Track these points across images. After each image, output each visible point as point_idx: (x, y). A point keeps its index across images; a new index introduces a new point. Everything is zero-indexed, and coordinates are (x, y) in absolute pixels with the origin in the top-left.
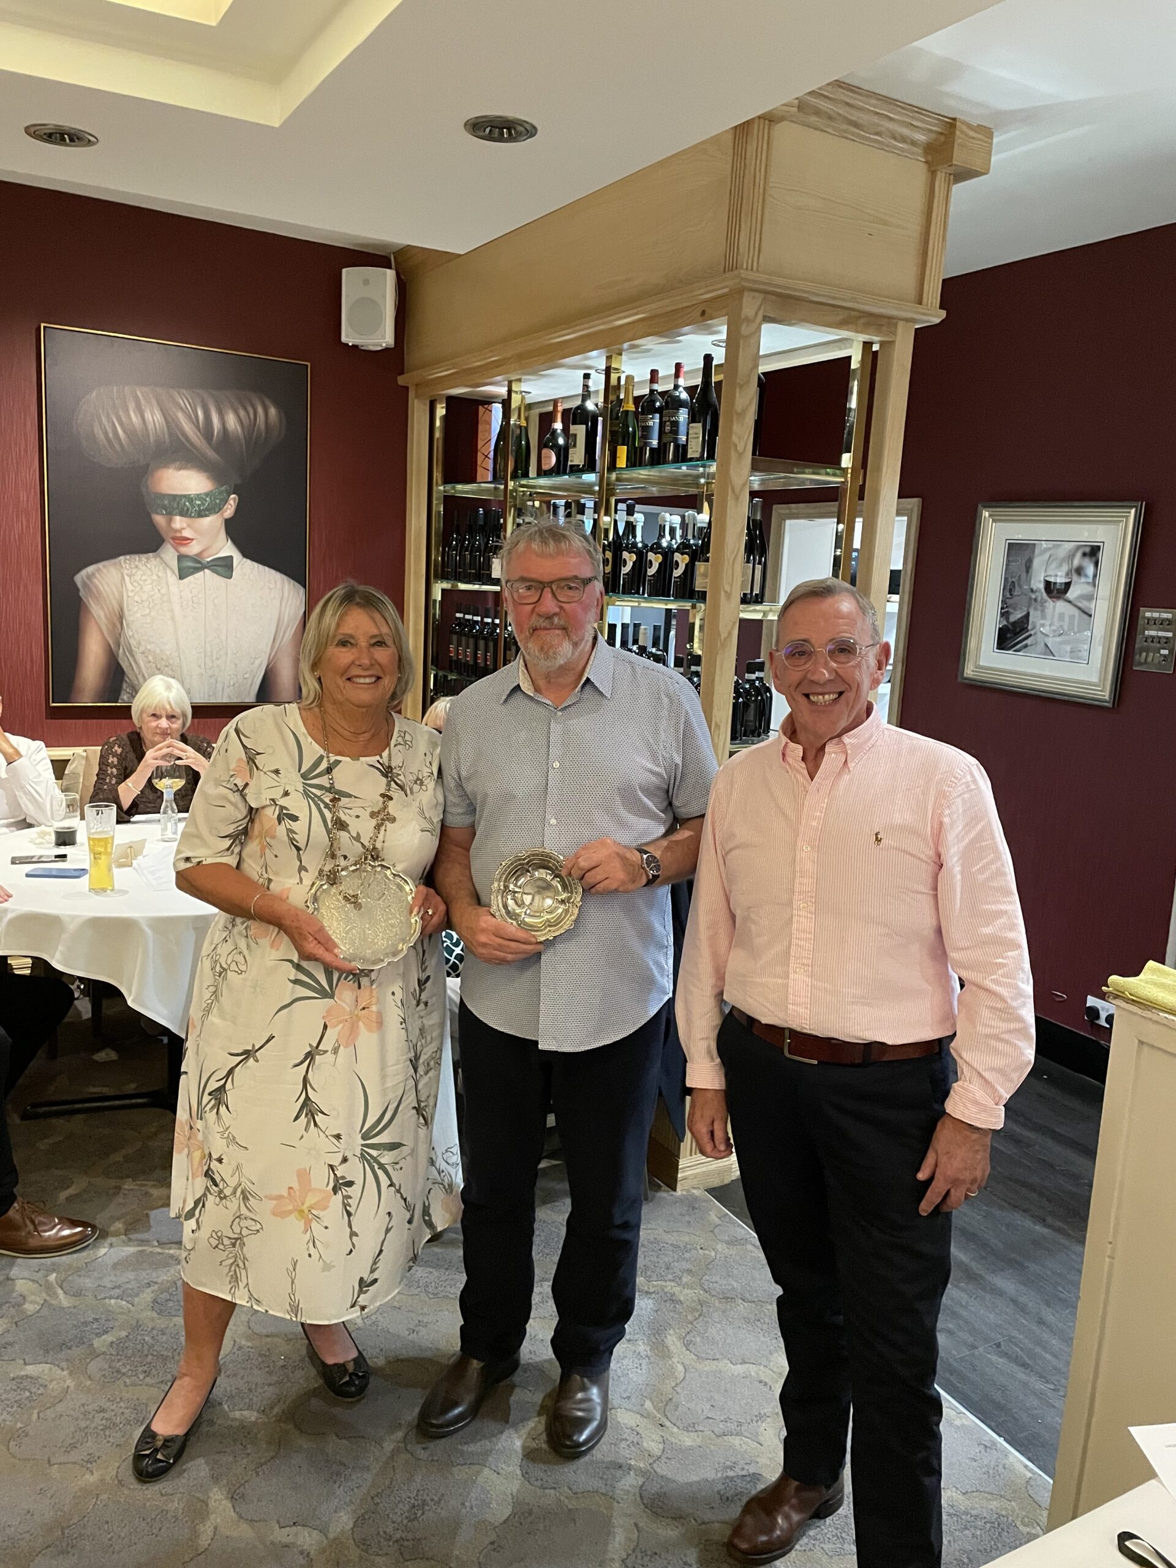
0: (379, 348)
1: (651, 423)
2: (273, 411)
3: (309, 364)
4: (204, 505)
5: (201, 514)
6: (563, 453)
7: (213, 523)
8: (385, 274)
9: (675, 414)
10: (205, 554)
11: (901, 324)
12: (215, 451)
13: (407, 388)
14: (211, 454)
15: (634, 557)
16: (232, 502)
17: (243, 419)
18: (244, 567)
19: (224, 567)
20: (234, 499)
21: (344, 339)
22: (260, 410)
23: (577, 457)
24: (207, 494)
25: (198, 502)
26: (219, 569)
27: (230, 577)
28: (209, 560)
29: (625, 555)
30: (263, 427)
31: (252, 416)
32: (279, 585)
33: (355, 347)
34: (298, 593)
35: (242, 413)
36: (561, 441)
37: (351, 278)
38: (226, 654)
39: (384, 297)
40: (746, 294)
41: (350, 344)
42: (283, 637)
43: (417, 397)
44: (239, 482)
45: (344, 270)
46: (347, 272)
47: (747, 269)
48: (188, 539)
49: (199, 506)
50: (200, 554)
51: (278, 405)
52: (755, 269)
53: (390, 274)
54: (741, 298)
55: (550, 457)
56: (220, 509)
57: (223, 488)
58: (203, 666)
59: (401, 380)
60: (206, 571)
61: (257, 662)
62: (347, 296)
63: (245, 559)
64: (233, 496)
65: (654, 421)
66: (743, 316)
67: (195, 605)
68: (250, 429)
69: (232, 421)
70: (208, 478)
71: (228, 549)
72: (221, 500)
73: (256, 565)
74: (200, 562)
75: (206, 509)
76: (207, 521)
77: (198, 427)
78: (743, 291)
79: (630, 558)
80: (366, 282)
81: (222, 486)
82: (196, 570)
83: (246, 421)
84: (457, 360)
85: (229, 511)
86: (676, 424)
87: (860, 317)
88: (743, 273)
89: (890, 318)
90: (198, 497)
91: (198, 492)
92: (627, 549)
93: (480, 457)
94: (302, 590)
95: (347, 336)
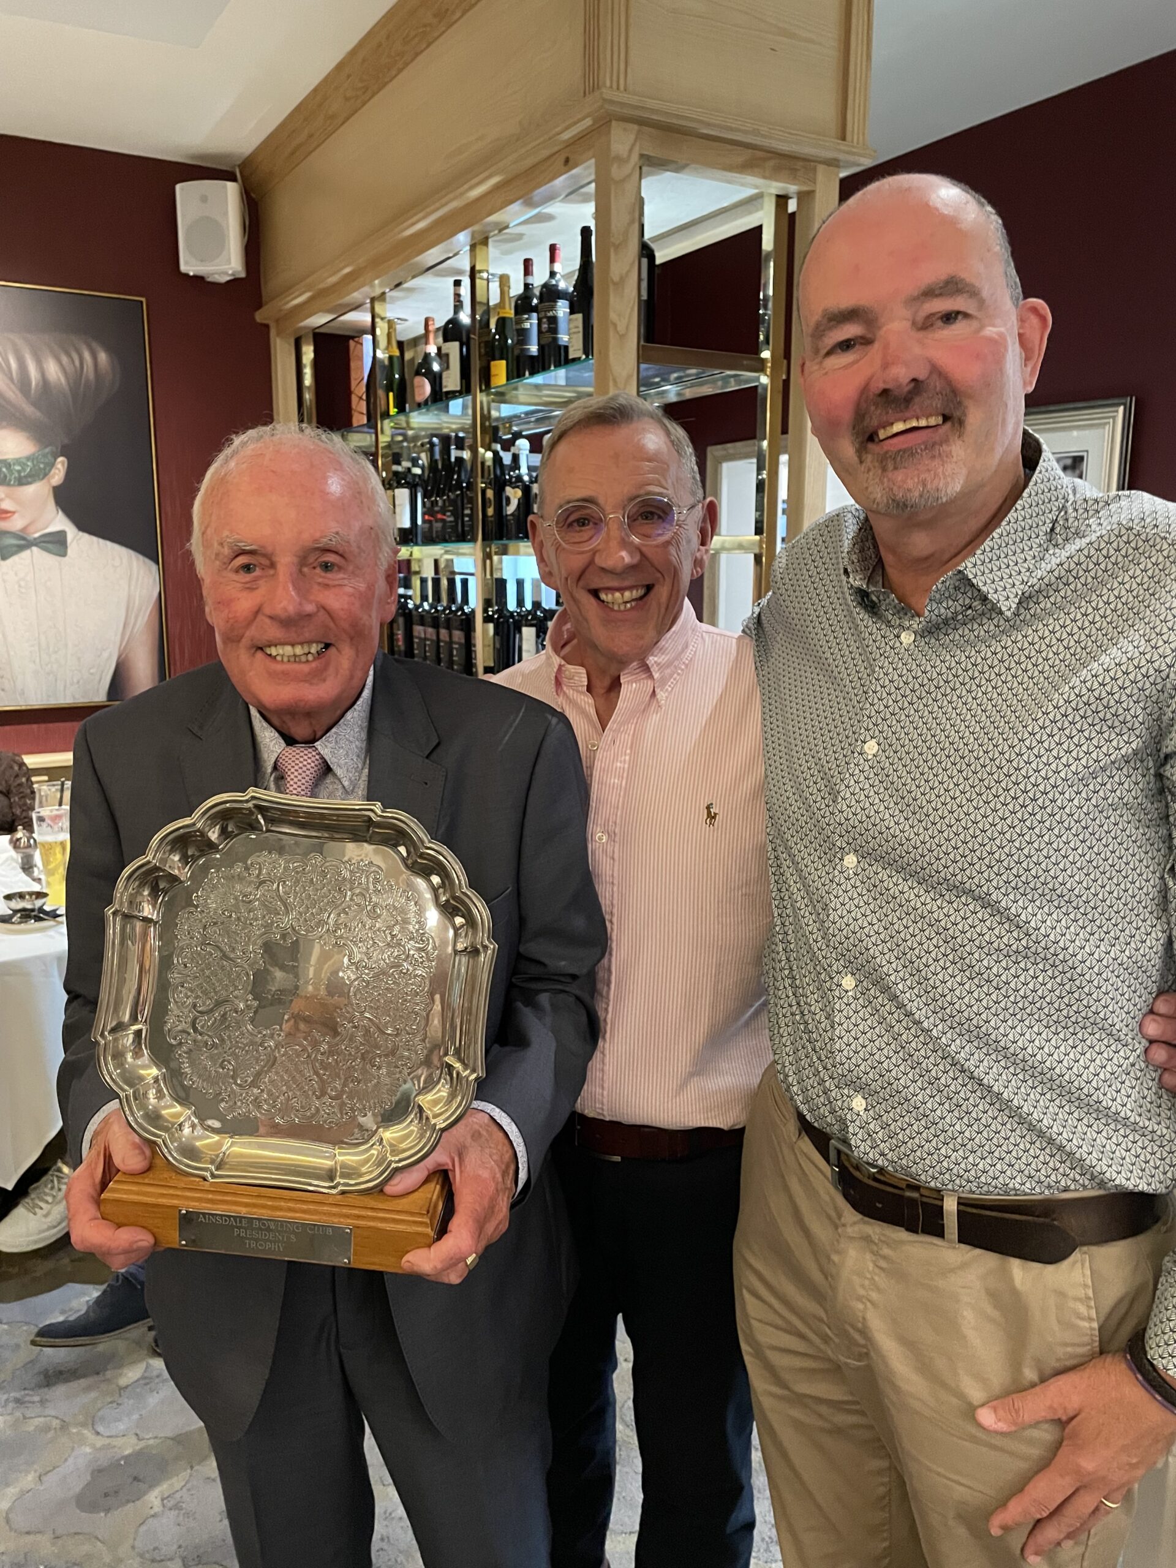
0: (228, 278)
1: (527, 325)
2: (103, 357)
3: (143, 299)
4: (24, 470)
5: (22, 482)
6: (436, 380)
7: (39, 492)
8: (225, 187)
9: (553, 308)
10: (31, 529)
11: (821, 168)
12: (35, 404)
13: (267, 326)
14: (29, 410)
15: (519, 493)
16: (59, 466)
17: (67, 368)
18: (80, 542)
19: (56, 543)
20: (63, 463)
21: (183, 268)
22: (87, 356)
23: (452, 381)
24: (28, 458)
25: (18, 468)
26: (50, 546)
27: (64, 554)
28: (37, 535)
29: (509, 491)
30: (91, 376)
31: (77, 363)
32: (125, 561)
33: (199, 279)
34: (150, 571)
35: (65, 359)
36: (436, 367)
37: (185, 193)
38: (66, 645)
39: (226, 213)
40: (614, 123)
41: (191, 274)
42: (135, 624)
43: (278, 334)
44: (66, 441)
45: (178, 187)
46: (182, 189)
47: (611, 87)
48: (7, 512)
49: (19, 472)
50: (24, 529)
51: (108, 349)
52: (622, 87)
53: (231, 190)
54: (609, 132)
55: (423, 386)
56: (45, 475)
57: (47, 450)
58: (38, 660)
59: (259, 317)
60: (34, 549)
61: (105, 655)
62: (183, 216)
63: (81, 533)
64: (61, 459)
65: (531, 323)
66: (613, 154)
67: (23, 590)
68: (76, 379)
69: (53, 370)
70: (28, 438)
71: (59, 522)
72: (46, 464)
73: (94, 539)
74: (24, 539)
75: (29, 475)
76: (31, 489)
77: (11, 379)
78: (610, 121)
79: (514, 495)
80: (204, 199)
81: (46, 447)
82: (21, 548)
83: (70, 369)
84: (308, 280)
85: (57, 477)
86: (554, 320)
87: (765, 160)
88: (607, 93)
89: (806, 160)
90: (18, 461)
91: (17, 456)
92: (510, 483)
93: (354, 399)
94: (154, 567)
95: (186, 263)
